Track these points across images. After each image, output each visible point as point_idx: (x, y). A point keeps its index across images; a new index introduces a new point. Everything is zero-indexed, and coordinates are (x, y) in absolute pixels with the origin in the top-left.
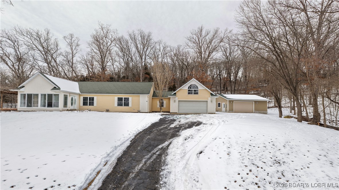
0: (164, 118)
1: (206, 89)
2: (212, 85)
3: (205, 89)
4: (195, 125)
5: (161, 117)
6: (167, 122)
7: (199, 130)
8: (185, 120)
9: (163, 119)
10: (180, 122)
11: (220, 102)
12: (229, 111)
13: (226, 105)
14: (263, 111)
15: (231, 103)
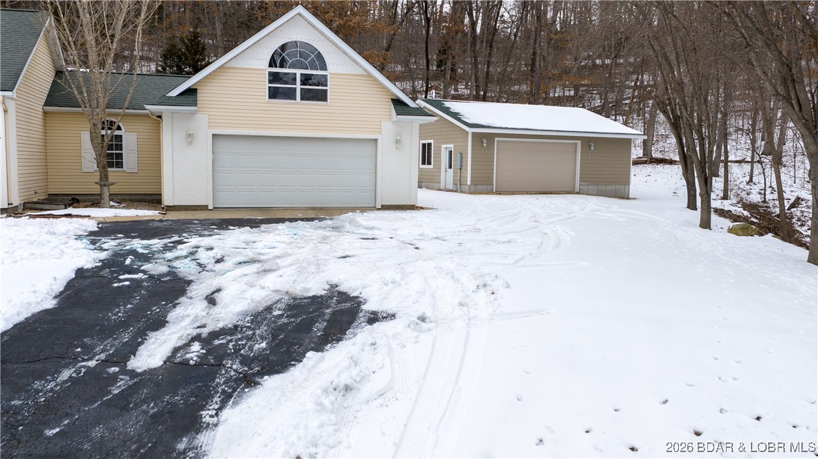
0: (106, 264)
1: (370, 75)
2: (388, 49)
3: (363, 72)
4: (319, 328)
5: (88, 258)
6: (119, 313)
7: (347, 388)
8: (251, 285)
9: (95, 272)
10: (211, 300)
11: (431, 141)
12: (473, 188)
13: (461, 154)
14: (614, 187)
15: (485, 145)
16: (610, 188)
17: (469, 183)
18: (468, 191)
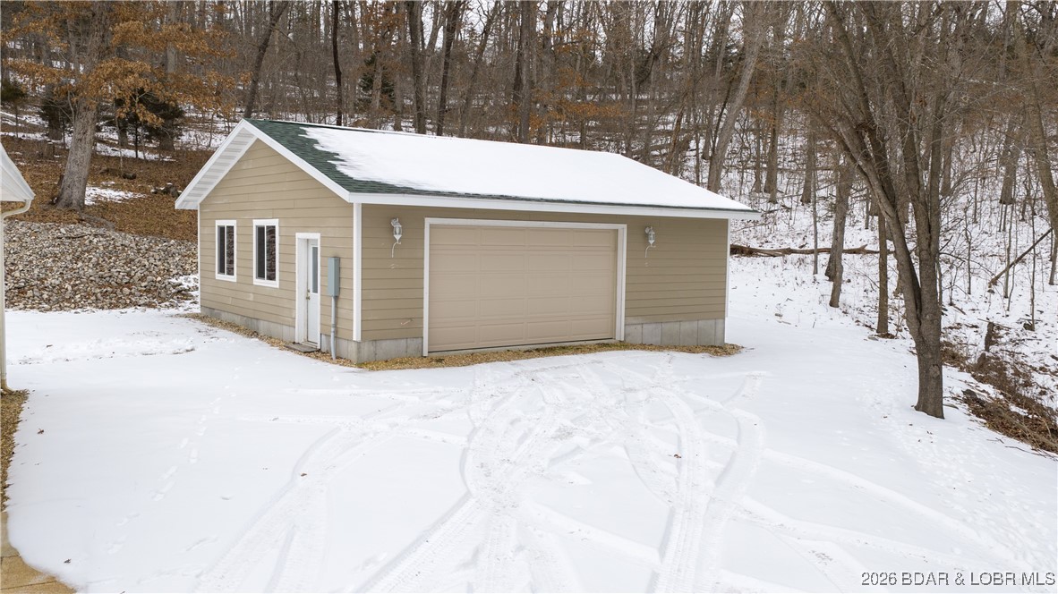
11: (274, 222)
12: (367, 349)
13: (338, 259)
14: (695, 324)
15: (398, 237)
16: (687, 326)
17: (356, 336)
18: (353, 356)
